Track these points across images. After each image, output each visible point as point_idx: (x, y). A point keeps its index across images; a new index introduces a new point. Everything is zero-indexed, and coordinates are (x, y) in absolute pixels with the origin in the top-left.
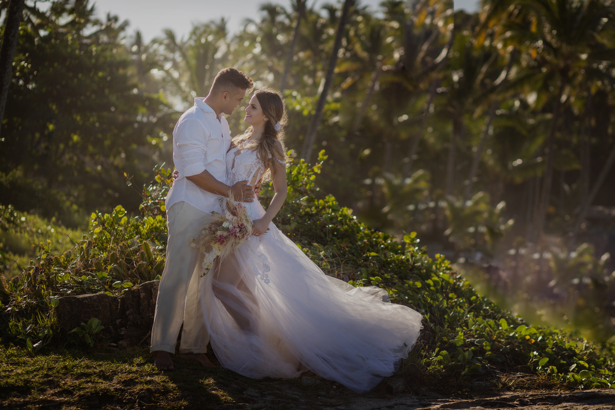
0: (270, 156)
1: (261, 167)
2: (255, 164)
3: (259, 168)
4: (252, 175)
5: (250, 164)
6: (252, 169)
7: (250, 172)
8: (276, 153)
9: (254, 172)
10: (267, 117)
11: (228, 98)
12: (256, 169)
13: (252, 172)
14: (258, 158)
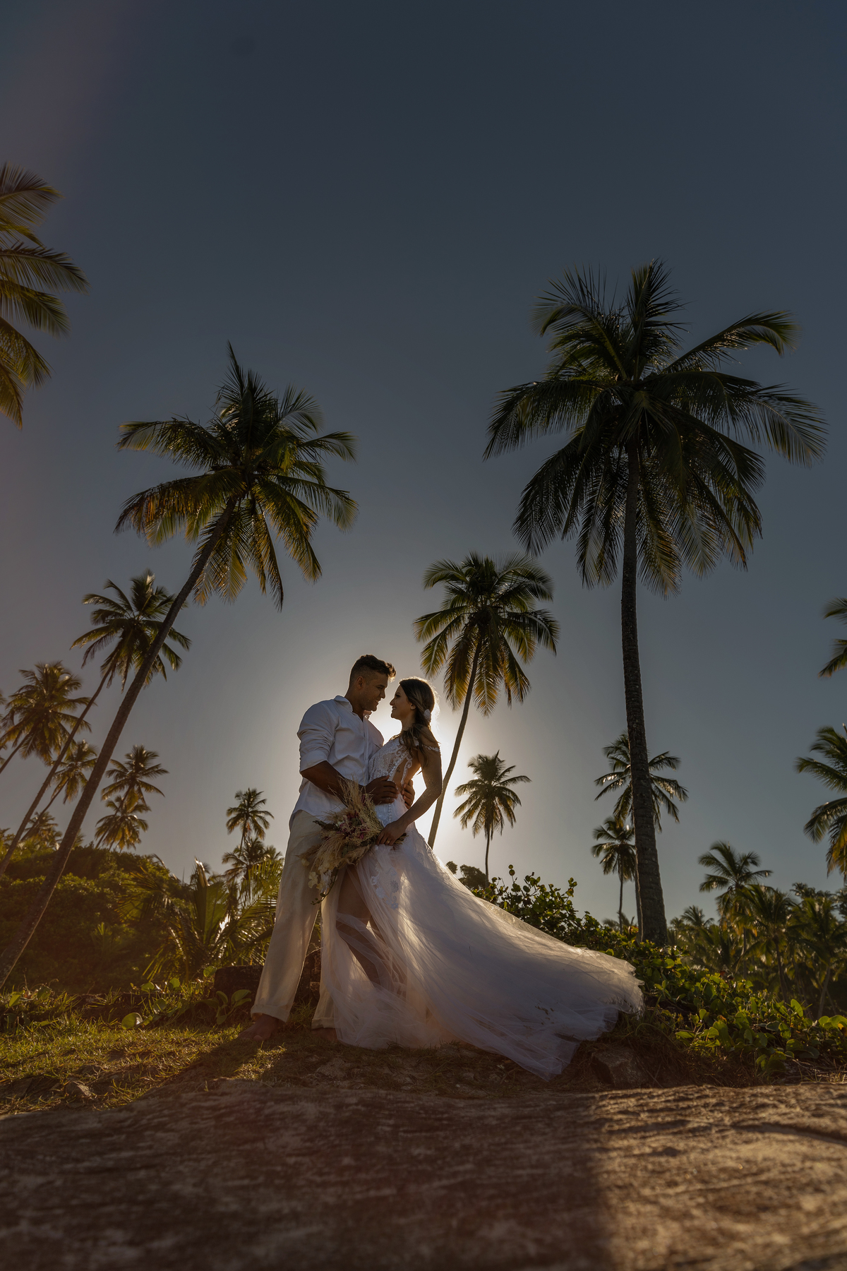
0: (417, 744)
1: (408, 759)
2: (397, 753)
3: (405, 760)
4: (395, 768)
5: (392, 752)
6: (395, 760)
7: (392, 765)
8: (425, 740)
9: (397, 764)
10: (414, 704)
11: (364, 685)
12: (400, 761)
13: (394, 765)
14: (401, 744)
